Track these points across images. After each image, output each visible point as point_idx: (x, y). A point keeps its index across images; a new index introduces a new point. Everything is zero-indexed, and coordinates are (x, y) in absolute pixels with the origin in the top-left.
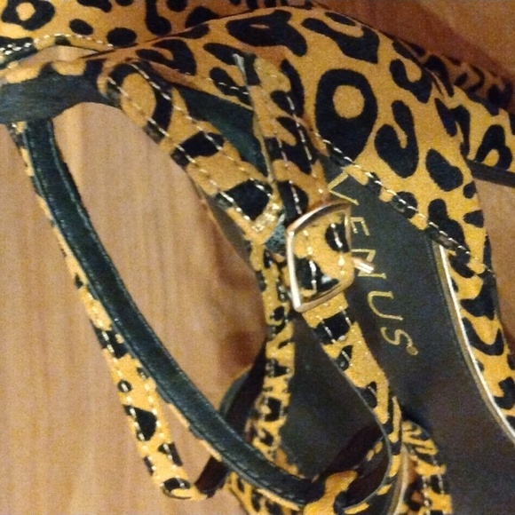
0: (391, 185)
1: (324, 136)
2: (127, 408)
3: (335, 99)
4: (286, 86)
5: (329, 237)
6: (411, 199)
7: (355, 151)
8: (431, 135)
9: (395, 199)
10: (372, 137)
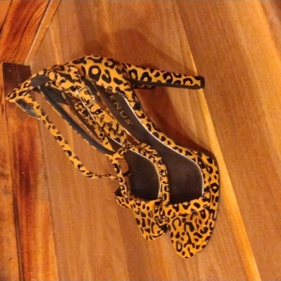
0: (106, 85)
1: (91, 78)
2: (65, 151)
3: (92, 71)
4: (77, 70)
5: (85, 93)
6: (111, 87)
7: (97, 80)
8: (114, 74)
9: (108, 88)
10: (101, 76)
